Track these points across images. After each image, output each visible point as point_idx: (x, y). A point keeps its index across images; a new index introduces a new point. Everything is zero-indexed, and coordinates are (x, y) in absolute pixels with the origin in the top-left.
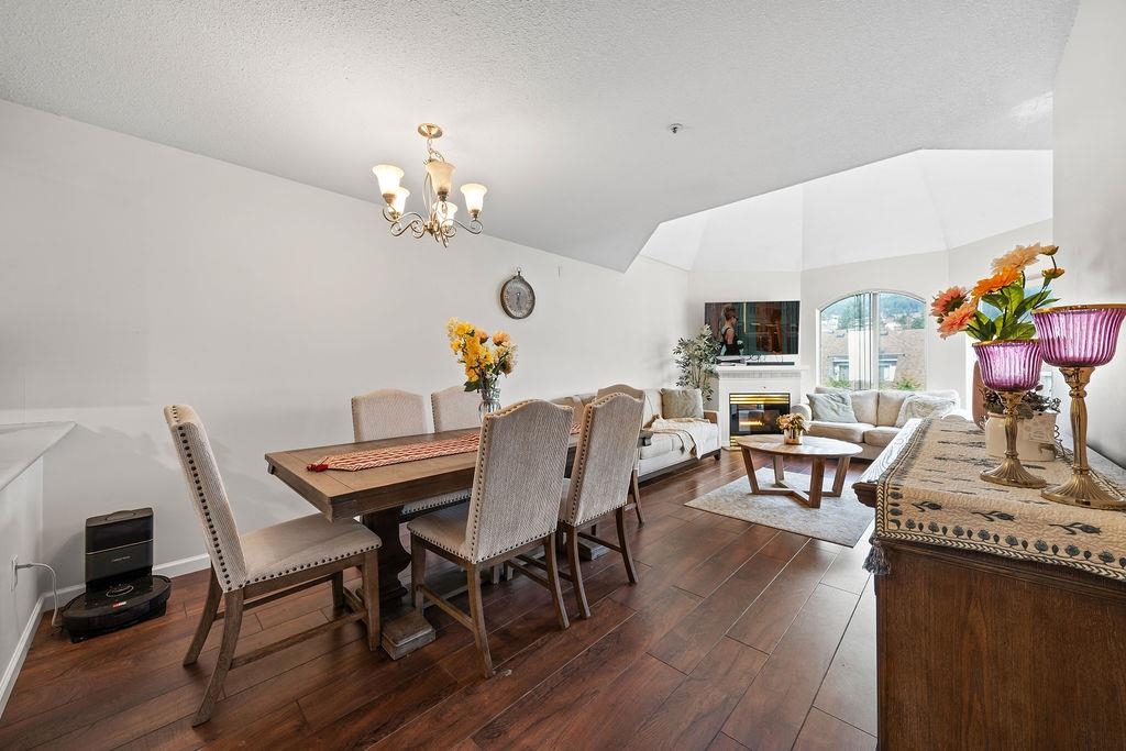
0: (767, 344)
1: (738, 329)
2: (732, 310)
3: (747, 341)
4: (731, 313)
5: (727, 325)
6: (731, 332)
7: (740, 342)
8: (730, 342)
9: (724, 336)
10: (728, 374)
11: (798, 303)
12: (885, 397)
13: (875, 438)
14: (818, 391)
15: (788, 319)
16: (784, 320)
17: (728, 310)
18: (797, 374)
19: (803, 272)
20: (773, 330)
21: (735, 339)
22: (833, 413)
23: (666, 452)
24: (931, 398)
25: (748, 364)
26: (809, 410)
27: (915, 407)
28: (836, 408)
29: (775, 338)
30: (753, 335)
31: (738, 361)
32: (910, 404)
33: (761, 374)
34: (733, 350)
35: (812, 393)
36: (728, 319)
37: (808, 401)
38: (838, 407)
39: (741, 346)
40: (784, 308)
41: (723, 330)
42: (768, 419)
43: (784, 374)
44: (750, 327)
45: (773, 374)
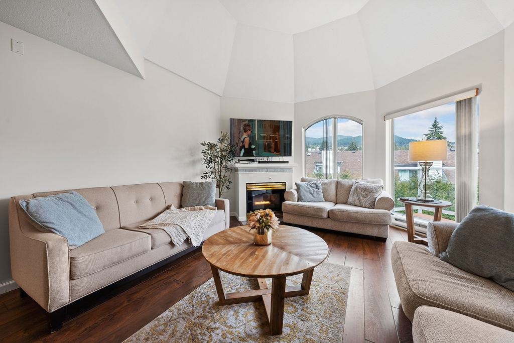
0: (271, 147)
1: (252, 138)
2: (248, 125)
3: (258, 145)
4: (248, 128)
5: (245, 135)
6: (247, 140)
7: (253, 146)
8: (247, 146)
9: (243, 142)
10: (244, 170)
11: (291, 122)
12: (341, 184)
13: (336, 215)
14: (303, 180)
15: (285, 132)
16: (282, 132)
17: (245, 125)
18: (290, 169)
19: (295, 104)
20: (275, 139)
21: (250, 144)
22: (311, 196)
23: (144, 252)
24: (368, 185)
25: (259, 162)
26: (296, 194)
27: (359, 191)
28: (312, 192)
29: (276, 144)
30: (261, 142)
31: (253, 160)
32: (356, 188)
33: (267, 169)
34: (249, 152)
35: (299, 182)
36: (245, 131)
37: (296, 188)
38: (314, 191)
39: (254, 149)
40: (282, 125)
41: (242, 139)
42: (273, 200)
43: (282, 170)
44: (260, 137)
45: (275, 170)
